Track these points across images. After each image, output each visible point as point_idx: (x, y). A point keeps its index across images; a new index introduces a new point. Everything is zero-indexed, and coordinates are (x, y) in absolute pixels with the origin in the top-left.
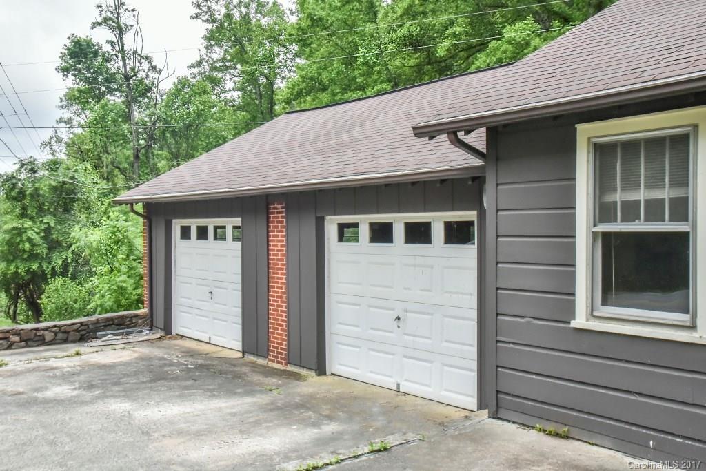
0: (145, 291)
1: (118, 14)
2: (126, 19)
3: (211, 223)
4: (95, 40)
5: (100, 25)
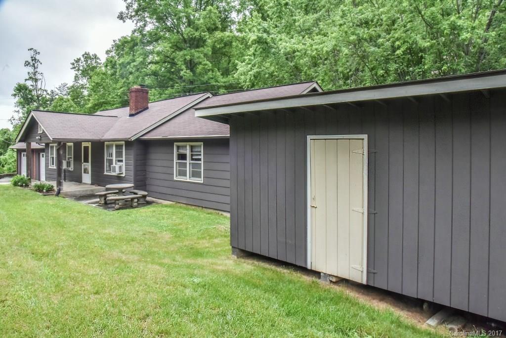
0: (16, 169)
1: (35, 75)
2: (38, 76)
4: (27, 85)
5: (28, 80)
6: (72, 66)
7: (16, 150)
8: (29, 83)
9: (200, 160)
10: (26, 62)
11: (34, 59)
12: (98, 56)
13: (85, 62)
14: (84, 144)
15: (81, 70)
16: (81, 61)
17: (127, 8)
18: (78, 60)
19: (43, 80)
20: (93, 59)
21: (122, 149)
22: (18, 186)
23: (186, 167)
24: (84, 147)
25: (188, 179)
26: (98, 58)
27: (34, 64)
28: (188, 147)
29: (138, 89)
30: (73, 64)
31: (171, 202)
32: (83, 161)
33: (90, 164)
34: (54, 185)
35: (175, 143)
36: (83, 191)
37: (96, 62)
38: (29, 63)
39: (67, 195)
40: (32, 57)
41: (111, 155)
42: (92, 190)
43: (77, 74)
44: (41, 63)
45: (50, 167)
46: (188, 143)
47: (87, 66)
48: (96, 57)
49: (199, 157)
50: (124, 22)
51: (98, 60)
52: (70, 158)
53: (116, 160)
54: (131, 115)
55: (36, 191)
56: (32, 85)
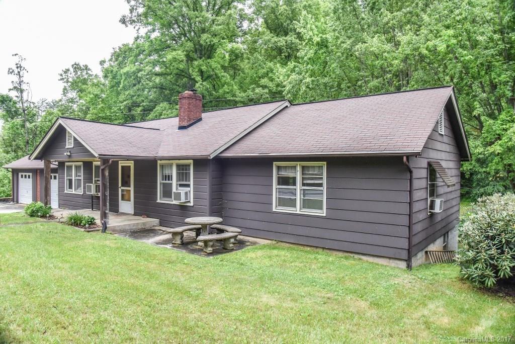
0: (11, 192)
1: (20, 85)
2: (24, 87)
3: (27, 174)
4: (10, 95)
5: (12, 90)
6: (60, 77)
7: (10, 170)
8: (13, 94)
9: (321, 185)
10: (9, 69)
11: (19, 67)
12: (89, 67)
13: (74, 73)
14: (121, 164)
15: (71, 82)
16: (70, 72)
17: (131, 11)
18: (67, 71)
19: (30, 91)
20: (83, 70)
21: (189, 170)
22: (38, 216)
23: (295, 195)
24: (122, 167)
25: (298, 210)
26: (89, 69)
27: (19, 72)
28: (299, 168)
29: (190, 95)
30: (61, 75)
31: (269, 242)
32: (120, 185)
33: (132, 189)
34: (96, 217)
35: (274, 163)
36: (134, 225)
37: (87, 74)
38: (13, 71)
39: (115, 231)
40: (17, 64)
41: (169, 177)
42: (144, 224)
43: (65, 87)
44: (27, 72)
45: (65, 192)
46: (299, 163)
47: (77, 77)
48: (86, 68)
49: (320, 182)
50: (127, 26)
51: (89, 72)
52: (98, 181)
53: (177, 184)
54: (181, 128)
55: (72, 225)
56: (17, 97)
